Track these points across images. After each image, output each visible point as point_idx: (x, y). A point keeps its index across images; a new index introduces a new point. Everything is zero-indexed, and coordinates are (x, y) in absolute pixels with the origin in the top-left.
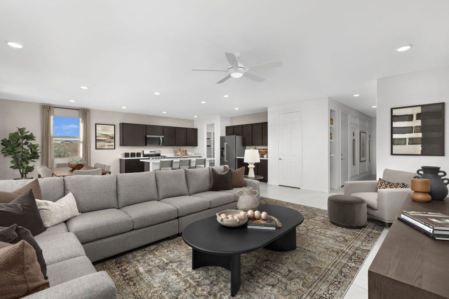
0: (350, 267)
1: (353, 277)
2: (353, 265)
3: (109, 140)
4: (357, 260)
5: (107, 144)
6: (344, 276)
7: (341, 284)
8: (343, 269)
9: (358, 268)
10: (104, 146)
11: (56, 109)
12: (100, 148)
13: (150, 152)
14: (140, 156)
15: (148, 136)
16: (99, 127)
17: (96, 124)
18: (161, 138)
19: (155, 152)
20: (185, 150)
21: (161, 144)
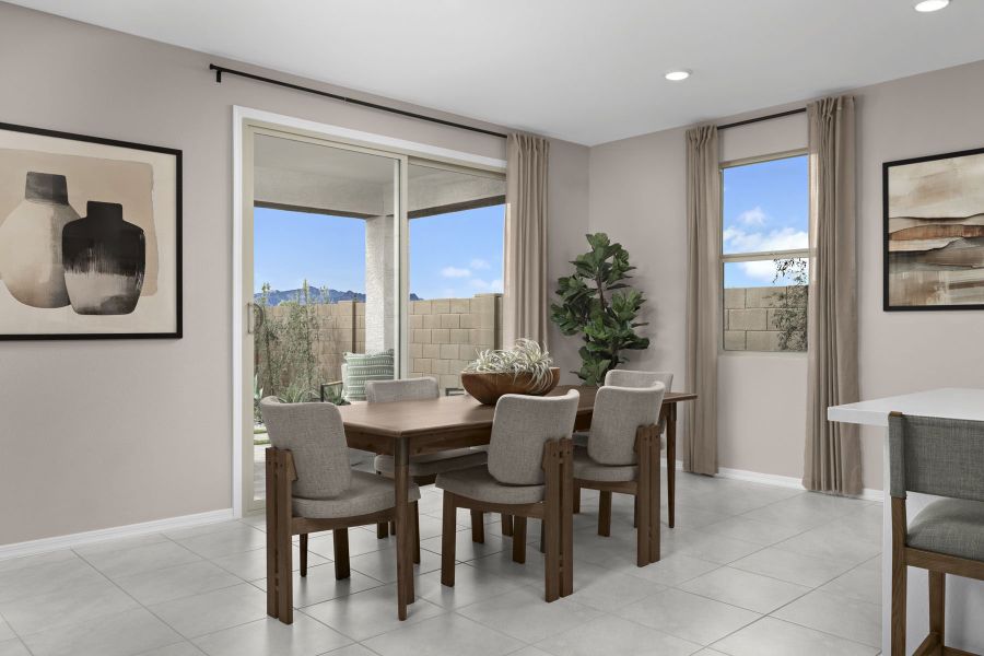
3: (963, 247)
5: (946, 276)
10: (930, 289)
11: (729, 133)
12: (909, 301)
16: (903, 182)
17: (886, 167)
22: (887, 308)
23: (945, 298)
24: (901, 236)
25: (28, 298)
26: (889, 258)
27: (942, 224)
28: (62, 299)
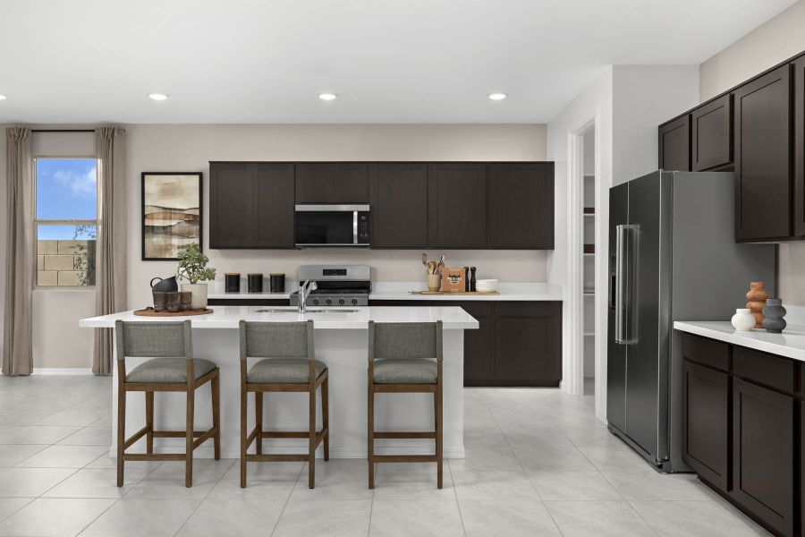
3: (183, 225)
5: (176, 241)
10: (168, 248)
11: (41, 135)
12: (154, 256)
13: (326, 272)
14: (282, 290)
15: (299, 208)
16: (152, 184)
17: (143, 174)
18: (355, 214)
19: (343, 272)
20: (467, 270)
21: (356, 241)
22: (144, 259)
23: (175, 254)
24: (152, 217)
26: (145, 229)
27: (168, 212)
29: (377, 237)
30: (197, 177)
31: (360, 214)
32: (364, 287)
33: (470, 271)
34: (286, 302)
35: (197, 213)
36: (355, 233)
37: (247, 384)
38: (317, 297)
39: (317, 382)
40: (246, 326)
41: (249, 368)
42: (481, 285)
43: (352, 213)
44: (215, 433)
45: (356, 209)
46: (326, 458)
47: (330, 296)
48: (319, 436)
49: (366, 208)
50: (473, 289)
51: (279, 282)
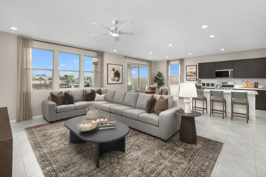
0: (47, 166)
1: (40, 163)
2: (47, 169)
3: (193, 74)
4: (49, 173)
5: (192, 77)
6: (44, 160)
7: (41, 157)
8: (49, 162)
9: (43, 169)
10: (190, 78)
11: (171, 61)
12: (189, 80)
13: (222, 83)
14: (213, 86)
15: (216, 71)
16: (188, 68)
17: (186, 66)
18: (230, 71)
19: (227, 83)
20: (255, 83)
21: (230, 77)
22: (186, 80)
23: (192, 79)
24: (188, 73)
25: (112, 80)
26: (187, 75)
27: (191, 72)
28: (114, 80)
29: (235, 76)
30: (196, 66)
31: (231, 71)
32: (232, 86)
33: (256, 83)
34: (214, 88)
35: (196, 72)
36: (230, 75)
37: (211, 100)
38: (221, 88)
39: (224, 102)
40: (211, 91)
41: (211, 98)
42: (259, 86)
43: (229, 71)
44: (206, 109)
45: (230, 70)
46: (226, 116)
47: (224, 88)
48: (225, 111)
49: (232, 70)
50: (257, 87)
51: (213, 85)
